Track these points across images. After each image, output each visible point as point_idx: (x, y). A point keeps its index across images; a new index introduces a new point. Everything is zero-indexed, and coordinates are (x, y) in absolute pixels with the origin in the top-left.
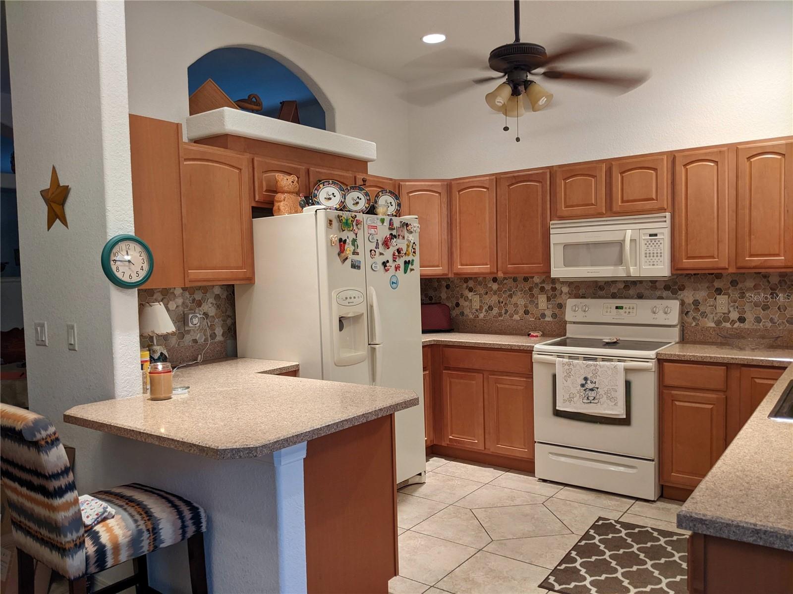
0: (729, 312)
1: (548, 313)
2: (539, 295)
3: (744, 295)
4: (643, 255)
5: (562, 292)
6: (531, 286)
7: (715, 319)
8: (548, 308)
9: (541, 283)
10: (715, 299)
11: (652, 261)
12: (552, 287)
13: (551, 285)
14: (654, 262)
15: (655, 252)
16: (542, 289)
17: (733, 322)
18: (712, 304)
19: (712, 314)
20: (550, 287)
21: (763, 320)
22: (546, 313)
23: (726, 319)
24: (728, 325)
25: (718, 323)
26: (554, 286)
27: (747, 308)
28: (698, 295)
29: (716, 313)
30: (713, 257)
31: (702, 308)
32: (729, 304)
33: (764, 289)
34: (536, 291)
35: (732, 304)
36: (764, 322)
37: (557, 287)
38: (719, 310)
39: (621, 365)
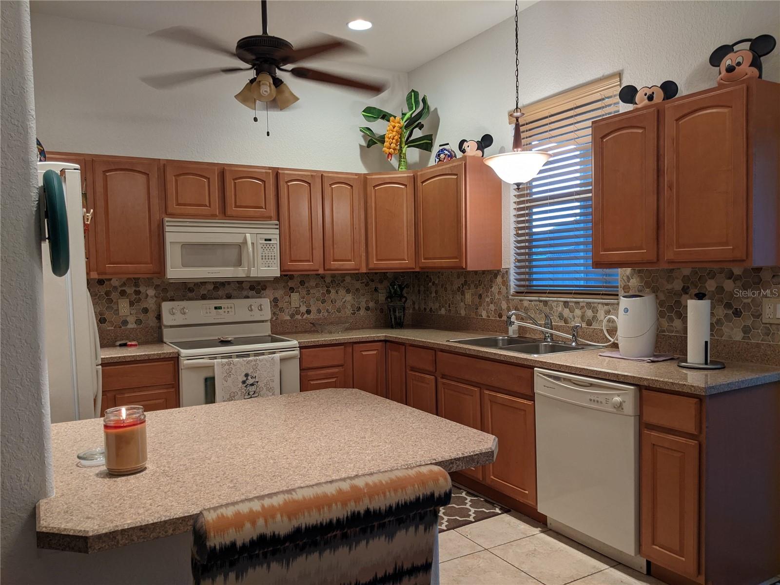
0: (300, 306)
1: (131, 320)
2: (119, 300)
3: (309, 292)
4: (260, 258)
5: (147, 295)
6: (108, 289)
7: (290, 313)
8: (131, 314)
9: (121, 286)
10: (290, 296)
11: (267, 263)
12: (135, 290)
13: (134, 289)
14: (269, 264)
15: (270, 255)
16: (123, 293)
17: (303, 314)
18: (287, 300)
19: (288, 309)
20: (133, 291)
21: (322, 311)
22: (128, 319)
23: (298, 312)
24: (299, 317)
25: (292, 316)
26: (137, 289)
27: (312, 303)
28: (276, 294)
29: (291, 308)
30: (309, 261)
31: (280, 305)
32: (300, 300)
33: (322, 287)
34: (114, 295)
35: (302, 300)
36: (323, 312)
37: (141, 290)
38: (293, 305)
39: (277, 356)
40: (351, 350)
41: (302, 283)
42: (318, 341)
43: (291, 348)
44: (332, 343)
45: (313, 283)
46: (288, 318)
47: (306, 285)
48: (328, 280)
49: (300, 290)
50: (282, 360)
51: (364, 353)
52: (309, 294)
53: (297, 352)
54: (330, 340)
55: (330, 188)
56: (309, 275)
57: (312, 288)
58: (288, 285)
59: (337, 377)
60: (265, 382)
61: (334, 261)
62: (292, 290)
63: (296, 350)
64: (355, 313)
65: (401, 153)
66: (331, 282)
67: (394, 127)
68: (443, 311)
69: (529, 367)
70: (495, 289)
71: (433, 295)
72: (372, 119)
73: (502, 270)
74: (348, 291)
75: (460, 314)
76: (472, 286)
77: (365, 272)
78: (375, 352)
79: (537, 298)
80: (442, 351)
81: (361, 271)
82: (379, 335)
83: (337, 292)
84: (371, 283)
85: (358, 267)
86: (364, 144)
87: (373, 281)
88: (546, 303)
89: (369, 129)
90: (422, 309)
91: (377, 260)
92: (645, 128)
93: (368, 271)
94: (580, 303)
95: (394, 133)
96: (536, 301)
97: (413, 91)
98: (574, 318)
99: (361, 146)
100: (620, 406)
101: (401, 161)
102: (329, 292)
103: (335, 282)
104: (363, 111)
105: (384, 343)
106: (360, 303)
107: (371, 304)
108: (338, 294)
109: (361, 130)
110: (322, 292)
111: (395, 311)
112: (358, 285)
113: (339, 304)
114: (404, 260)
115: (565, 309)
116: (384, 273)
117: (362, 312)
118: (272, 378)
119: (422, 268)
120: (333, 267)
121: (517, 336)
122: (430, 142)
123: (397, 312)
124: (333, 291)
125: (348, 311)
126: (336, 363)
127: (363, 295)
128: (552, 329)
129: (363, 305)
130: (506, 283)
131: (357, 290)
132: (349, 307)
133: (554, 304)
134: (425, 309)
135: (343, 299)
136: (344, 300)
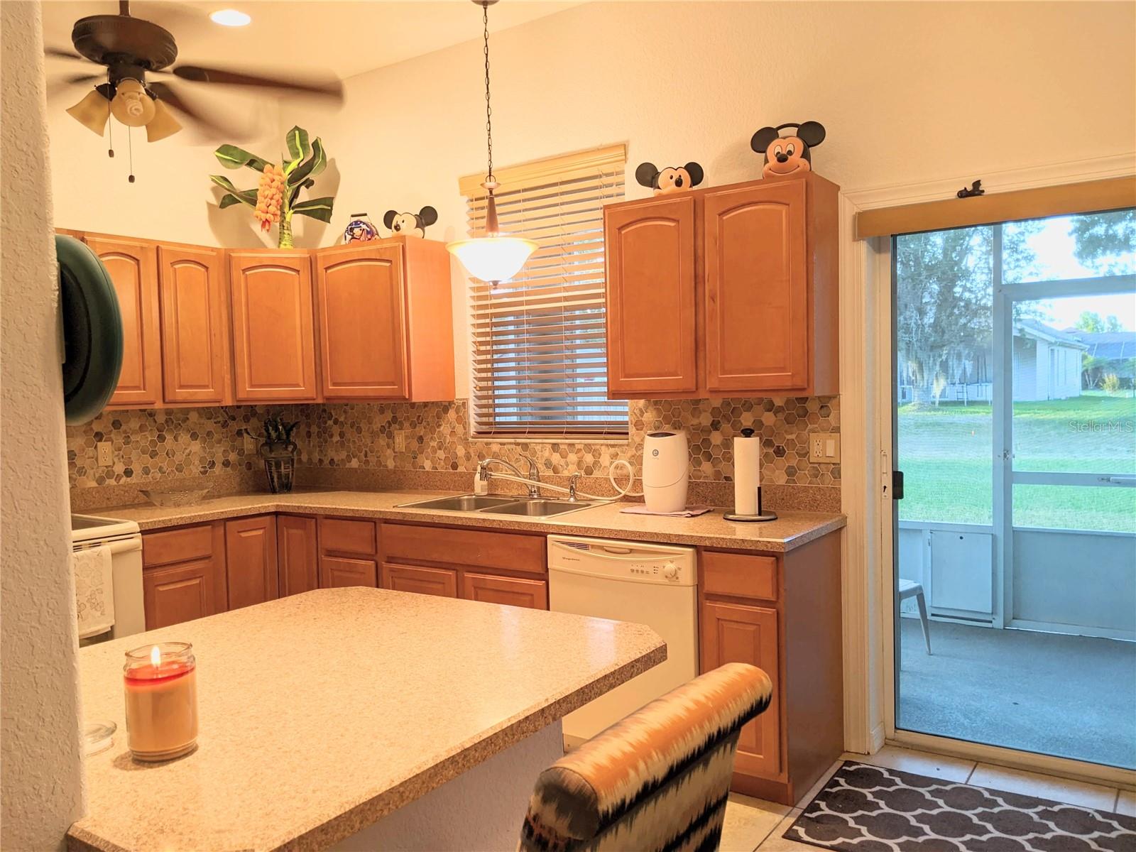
0: (114, 463)
3: (129, 440)
7: (97, 475)
10: (96, 447)
18: (91, 455)
19: (93, 469)
21: (152, 471)
23: (110, 474)
24: (112, 482)
25: (100, 481)
27: (133, 456)
28: (73, 444)
29: (98, 467)
30: (137, 388)
31: (79, 462)
32: (113, 452)
33: (151, 430)
35: (116, 453)
36: (153, 473)
38: (101, 462)
39: (107, 549)
40: (223, 531)
41: (116, 424)
42: (170, 520)
43: (128, 535)
44: (194, 521)
45: (134, 424)
46: (94, 484)
47: (124, 427)
48: (161, 419)
49: (112, 435)
50: (115, 555)
51: (243, 535)
52: (128, 443)
53: (137, 541)
54: (190, 518)
55: (171, 270)
56: (128, 411)
57: (134, 432)
58: (92, 429)
59: (201, 577)
60: (88, 593)
61: (181, 387)
62: (99, 436)
63: (136, 537)
64: (205, 472)
65: (283, 221)
66: (166, 421)
67: (273, 181)
68: (354, 463)
69: (541, 535)
70: (445, 429)
71: (336, 438)
72: (233, 165)
73: (455, 401)
74: (194, 436)
75: (386, 466)
76: (406, 424)
77: (231, 405)
78: (260, 532)
79: (513, 440)
80: (387, 521)
81: (224, 404)
82: (266, 505)
83: (176, 439)
84: (231, 423)
85: (219, 397)
86: (214, 201)
87: (234, 419)
88: (525, 446)
89: (226, 179)
90: (316, 460)
91: (252, 386)
92: (678, 221)
93: (235, 404)
94: (576, 445)
95: (274, 191)
96: (511, 443)
97: (297, 128)
98: (567, 465)
99: (210, 206)
100: (674, 576)
101: (284, 233)
102: (161, 438)
103: (173, 422)
104: (218, 151)
105: (274, 516)
106: (215, 455)
107: (233, 457)
108: (177, 441)
109: (213, 180)
110: (150, 439)
111: (278, 465)
112: (210, 425)
113: (179, 457)
114: (298, 385)
115: (555, 454)
116: (252, 406)
117: (218, 469)
118: (100, 587)
119: (328, 399)
120: (179, 398)
121: (486, 493)
122: (330, 208)
123: (282, 467)
124: (169, 438)
125: (196, 469)
126: (199, 554)
127: (219, 442)
128: (539, 481)
129: (219, 458)
130: (462, 420)
131: (209, 434)
132: (197, 462)
133: (538, 447)
134: (321, 461)
135: (186, 449)
136: (187, 451)
